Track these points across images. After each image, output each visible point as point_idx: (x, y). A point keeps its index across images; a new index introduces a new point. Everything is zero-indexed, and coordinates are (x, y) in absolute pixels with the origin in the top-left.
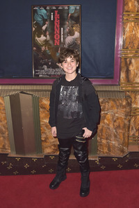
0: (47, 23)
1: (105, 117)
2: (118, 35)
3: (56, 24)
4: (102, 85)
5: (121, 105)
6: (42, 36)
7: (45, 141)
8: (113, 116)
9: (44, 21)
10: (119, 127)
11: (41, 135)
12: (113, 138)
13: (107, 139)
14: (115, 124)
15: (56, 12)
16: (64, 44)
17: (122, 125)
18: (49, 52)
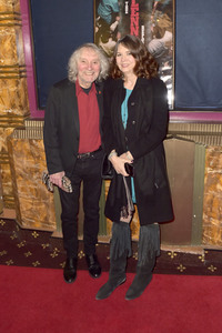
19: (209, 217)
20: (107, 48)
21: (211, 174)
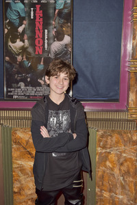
0: (24, 22)
1: (107, 157)
2: (126, 39)
3: (37, 24)
4: (103, 111)
5: (130, 140)
6: (18, 40)
7: (19, 193)
8: (119, 156)
9: (22, 19)
10: (127, 173)
11: (13, 183)
12: (119, 190)
13: (110, 191)
14: (122, 168)
15: (38, 7)
16: (49, 52)
17: (132, 170)
18: (28, 64)
19: (101, 190)
20: (15, 48)
21: (101, 153)
